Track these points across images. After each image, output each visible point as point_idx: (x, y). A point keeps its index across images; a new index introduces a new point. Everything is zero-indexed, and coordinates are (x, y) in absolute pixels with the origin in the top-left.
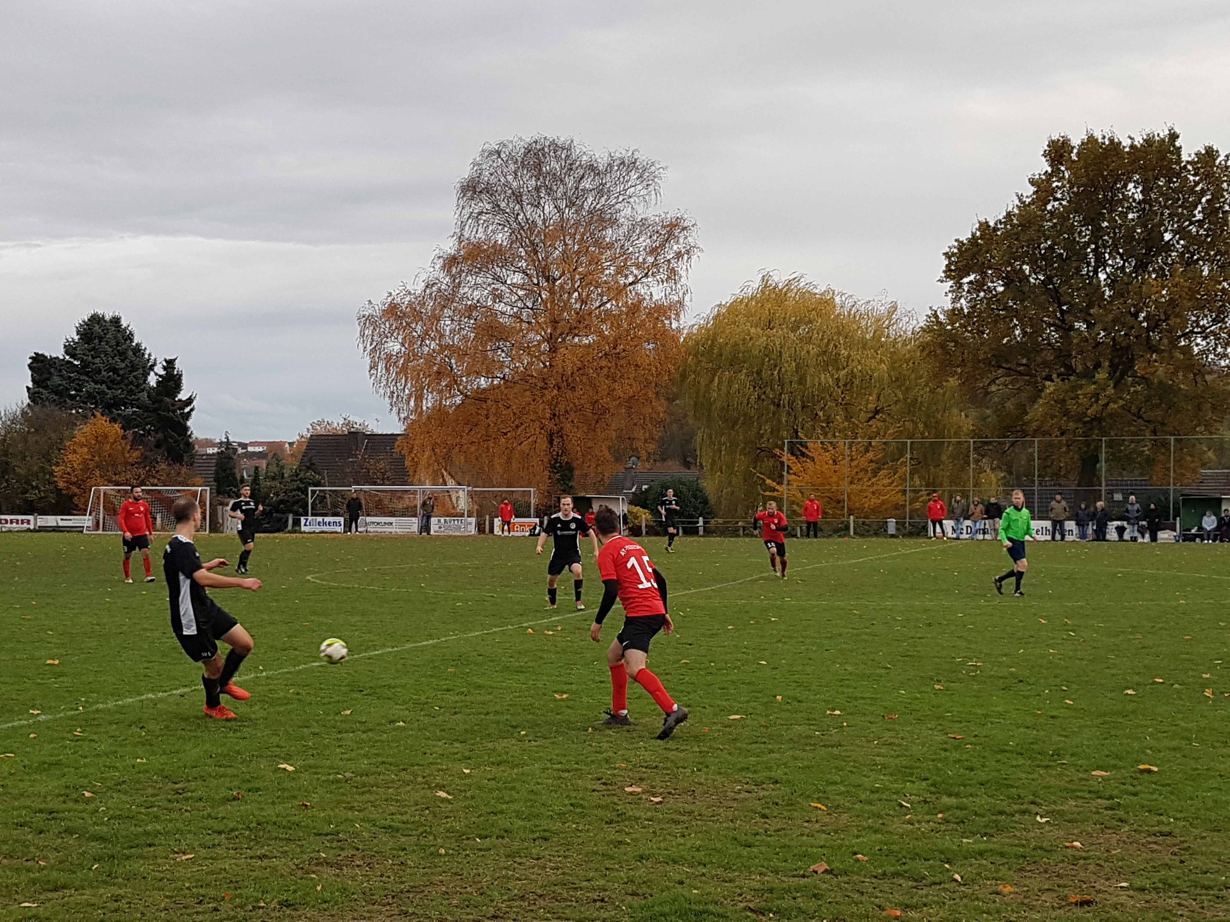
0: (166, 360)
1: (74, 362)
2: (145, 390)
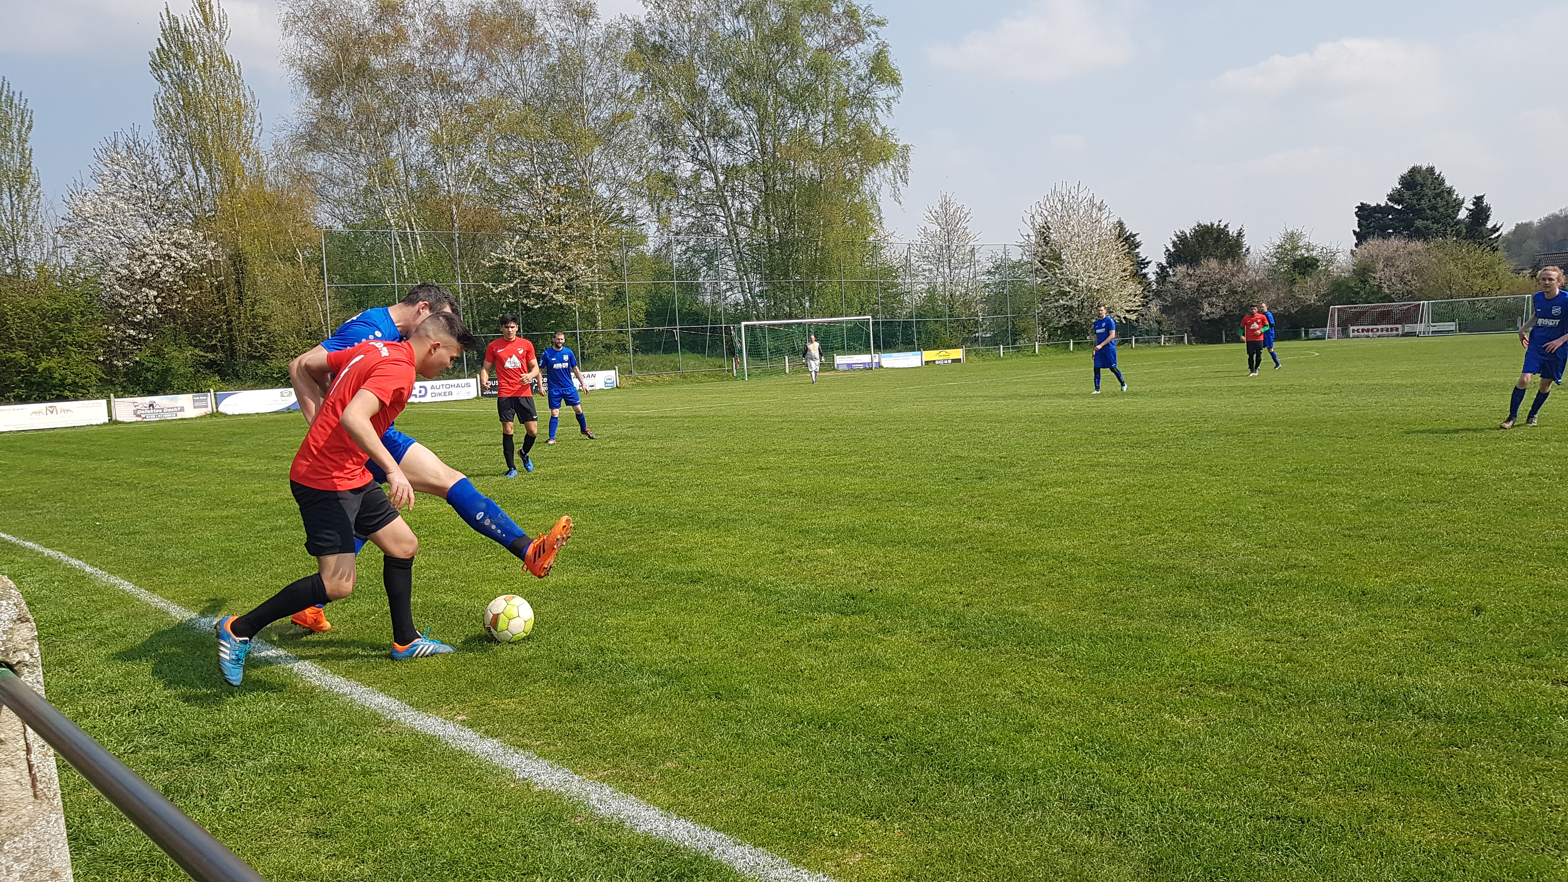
0: (1475, 198)
1: (1396, 206)
2: (1458, 222)
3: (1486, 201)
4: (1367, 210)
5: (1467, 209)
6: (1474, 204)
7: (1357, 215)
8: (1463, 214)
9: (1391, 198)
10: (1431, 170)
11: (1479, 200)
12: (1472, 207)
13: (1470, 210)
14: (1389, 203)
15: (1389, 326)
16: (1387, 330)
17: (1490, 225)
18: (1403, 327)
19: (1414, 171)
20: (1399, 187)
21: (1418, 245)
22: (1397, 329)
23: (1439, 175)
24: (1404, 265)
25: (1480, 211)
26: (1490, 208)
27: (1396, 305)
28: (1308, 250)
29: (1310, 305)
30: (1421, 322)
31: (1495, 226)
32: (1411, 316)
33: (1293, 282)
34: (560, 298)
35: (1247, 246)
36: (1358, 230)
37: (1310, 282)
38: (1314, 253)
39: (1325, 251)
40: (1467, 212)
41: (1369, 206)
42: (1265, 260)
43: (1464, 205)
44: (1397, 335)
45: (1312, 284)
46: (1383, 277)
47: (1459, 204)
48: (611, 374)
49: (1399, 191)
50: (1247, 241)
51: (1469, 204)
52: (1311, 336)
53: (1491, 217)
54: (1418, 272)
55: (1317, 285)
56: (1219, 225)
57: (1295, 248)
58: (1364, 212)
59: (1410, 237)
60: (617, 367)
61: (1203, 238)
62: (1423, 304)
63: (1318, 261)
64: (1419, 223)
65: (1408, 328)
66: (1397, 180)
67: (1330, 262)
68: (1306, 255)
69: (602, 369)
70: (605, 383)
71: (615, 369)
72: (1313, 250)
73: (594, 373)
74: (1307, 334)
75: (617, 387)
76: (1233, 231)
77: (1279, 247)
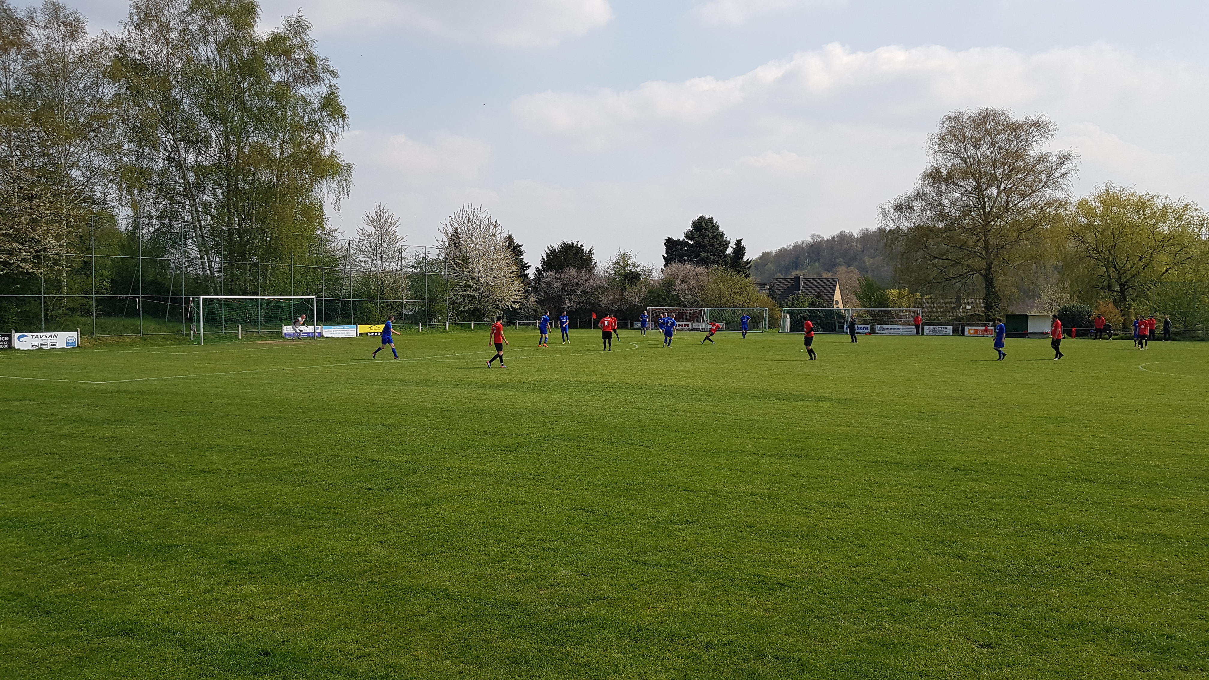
0: (737, 240)
1: (689, 242)
2: (727, 256)
3: (743, 243)
4: (671, 242)
5: (732, 247)
6: (736, 244)
7: (666, 245)
8: (729, 251)
9: (687, 236)
10: (711, 220)
11: (739, 242)
12: (735, 246)
13: (734, 248)
14: (685, 239)
15: (683, 323)
16: (682, 326)
17: (745, 259)
18: (692, 324)
19: (701, 219)
20: (692, 229)
21: (702, 270)
22: (688, 326)
23: (716, 224)
24: (694, 283)
25: (740, 250)
26: (745, 248)
27: (688, 310)
28: (634, 267)
29: (635, 305)
30: (703, 322)
31: (748, 260)
32: (696, 317)
33: (625, 288)
34: (28, 267)
35: (595, 261)
36: (666, 255)
37: (635, 289)
38: (638, 270)
39: (645, 268)
40: (732, 249)
41: (673, 240)
42: (607, 272)
43: (730, 245)
44: (688, 330)
45: (636, 291)
46: (680, 290)
47: (727, 244)
48: (74, 334)
49: (691, 232)
50: (595, 257)
51: (733, 244)
52: (635, 326)
53: (746, 254)
54: (701, 287)
55: (639, 291)
56: (577, 245)
57: (626, 265)
58: (670, 244)
59: (698, 263)
60: (79, 329)
61: (566, 253)
62: (704, 309)
63: (640, 275)
64: (703, 254)
65: (695, 325)
66: (691, 225)
67: (648, 276)
68: (633, 271)
69: (64, 330)
70: (67, 343)
71: (77, 331)
72: (637, 267)
73: (56, 333)
74: (632, 325)
75: (78, 346)
76: (586, 249)
77: (616, 263)
